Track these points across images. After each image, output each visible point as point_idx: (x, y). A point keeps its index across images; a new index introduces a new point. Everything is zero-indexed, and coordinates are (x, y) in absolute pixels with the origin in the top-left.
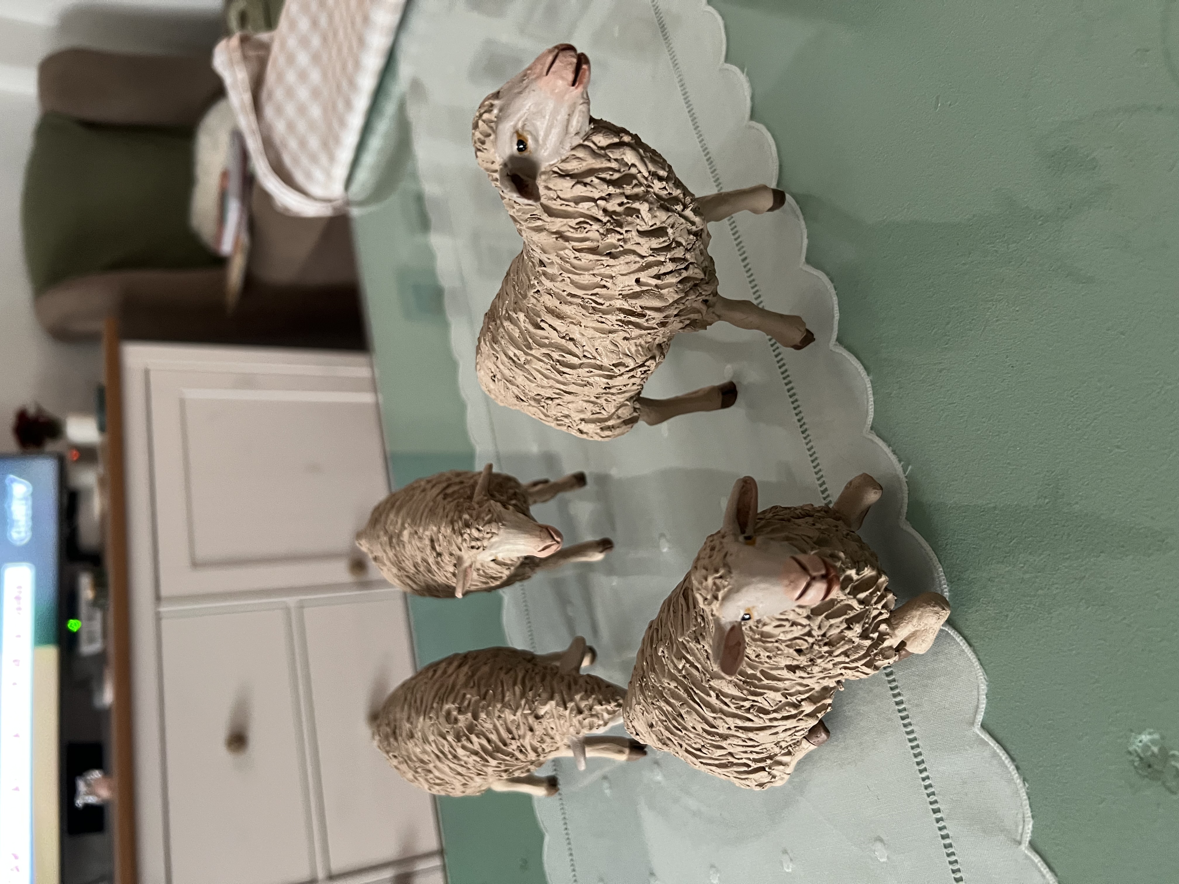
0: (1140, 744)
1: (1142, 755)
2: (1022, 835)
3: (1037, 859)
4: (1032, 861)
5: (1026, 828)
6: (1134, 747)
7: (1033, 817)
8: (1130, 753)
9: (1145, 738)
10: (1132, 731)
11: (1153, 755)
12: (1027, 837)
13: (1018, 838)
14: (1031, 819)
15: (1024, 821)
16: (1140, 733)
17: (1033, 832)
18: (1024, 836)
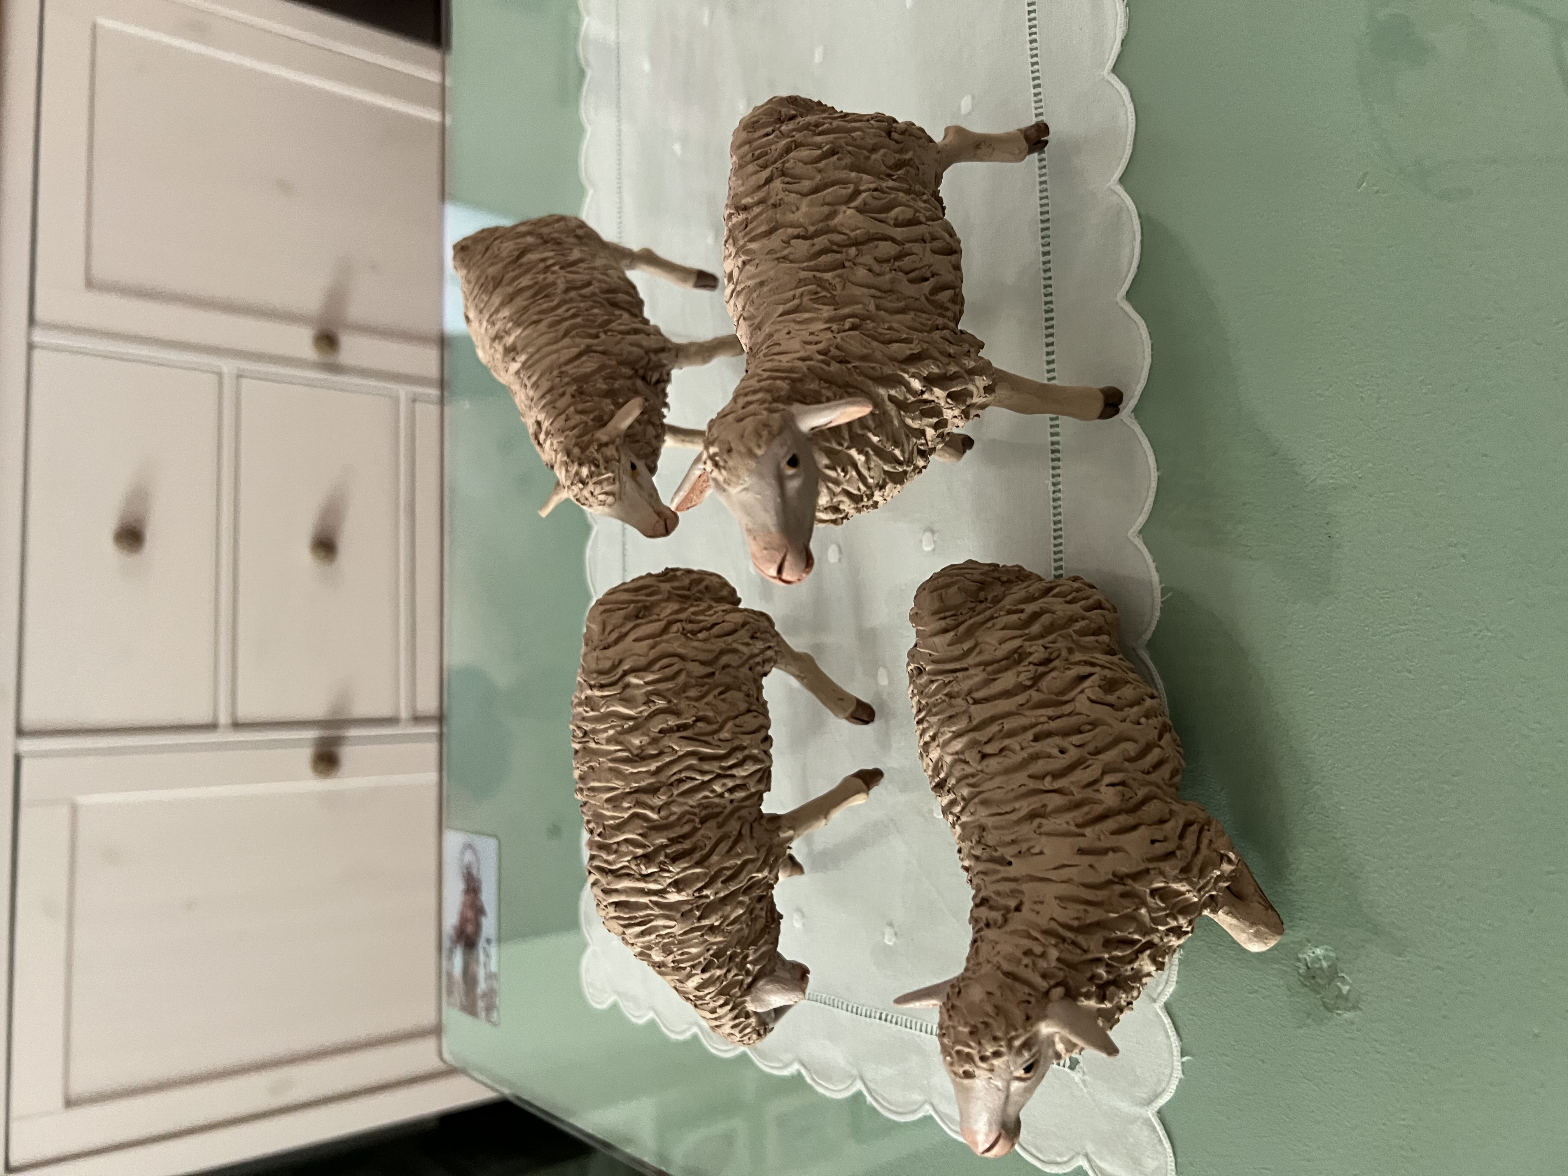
0: (1312, 955)
1: (1309, 965)
2: (1159, 994)
3: (1167, 1021)
4: (1162, 1021)
5: (1167, 990)
6: (1305, 956)
7: (1177, 983)
8: (1299, 960)
9: (1319, 951)
10: (1309, 941)
11: (1321, 968)
12: (1164, 998)
13: (1155, 996)
14: (1174, 983)
15: (1167, 983)
16: (1317, 947)
17: (1172, 995)
18: (1162, 996)
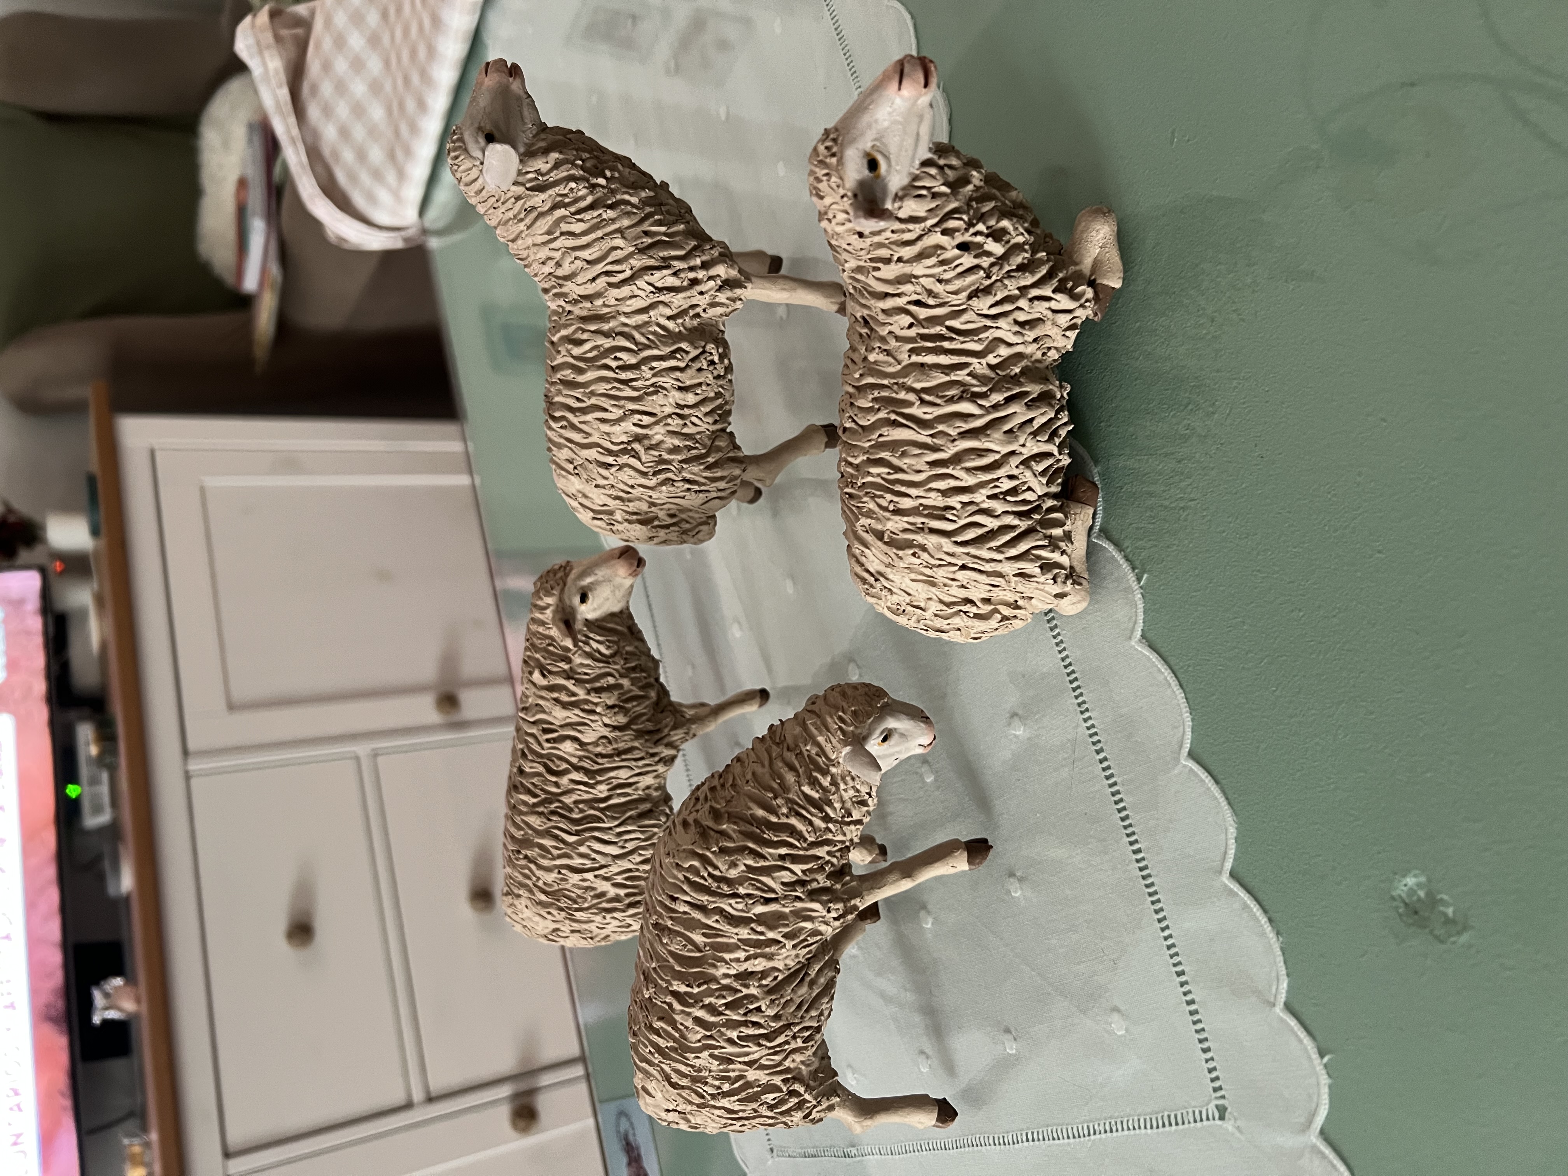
0: (1405, 889)
1: (1407, 901)
2: (1275, 996)
3: (1293, 1022)
4: (1288, 1025)
5: (1281, 987)
6: (1399, 892)
7: (1288, 975)
8: (1393, 898)
9: (1410, 881)
10: (1395, 874)
11: (1419, 899)
12: (1282, 998)
13: (1272, 1000)
14: (1285, 977)
15: (1278, 980)
16: (1404, 876)
17: (1288, 992)
18: (1279, 997)
